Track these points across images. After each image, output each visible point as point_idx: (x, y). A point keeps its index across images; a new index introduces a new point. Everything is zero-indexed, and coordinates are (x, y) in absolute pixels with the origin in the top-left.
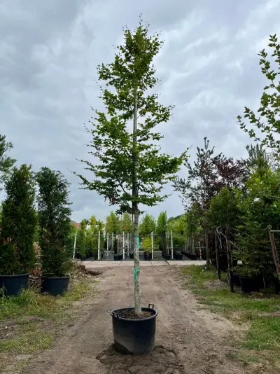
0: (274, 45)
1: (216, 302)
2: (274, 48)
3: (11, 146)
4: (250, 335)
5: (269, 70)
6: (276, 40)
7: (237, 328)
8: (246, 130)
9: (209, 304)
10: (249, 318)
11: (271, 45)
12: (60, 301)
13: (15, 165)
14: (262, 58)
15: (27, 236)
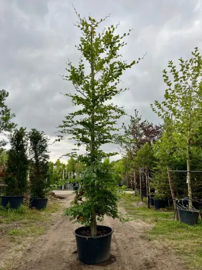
0: (171, 66)
1: (139, 214)
2: (171, 68)
3: (14, 116)
4: (154, 228)
5: (168, 81)
6: (172, 63)
7: (148, 225)
8: (156, 112)
9: (134, 214)
10: (156, 221)
11: (169, 66)
12: (43, 213)
13: (16, 127)
14: (164, 74)
15: (23, 172)
